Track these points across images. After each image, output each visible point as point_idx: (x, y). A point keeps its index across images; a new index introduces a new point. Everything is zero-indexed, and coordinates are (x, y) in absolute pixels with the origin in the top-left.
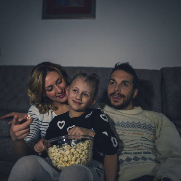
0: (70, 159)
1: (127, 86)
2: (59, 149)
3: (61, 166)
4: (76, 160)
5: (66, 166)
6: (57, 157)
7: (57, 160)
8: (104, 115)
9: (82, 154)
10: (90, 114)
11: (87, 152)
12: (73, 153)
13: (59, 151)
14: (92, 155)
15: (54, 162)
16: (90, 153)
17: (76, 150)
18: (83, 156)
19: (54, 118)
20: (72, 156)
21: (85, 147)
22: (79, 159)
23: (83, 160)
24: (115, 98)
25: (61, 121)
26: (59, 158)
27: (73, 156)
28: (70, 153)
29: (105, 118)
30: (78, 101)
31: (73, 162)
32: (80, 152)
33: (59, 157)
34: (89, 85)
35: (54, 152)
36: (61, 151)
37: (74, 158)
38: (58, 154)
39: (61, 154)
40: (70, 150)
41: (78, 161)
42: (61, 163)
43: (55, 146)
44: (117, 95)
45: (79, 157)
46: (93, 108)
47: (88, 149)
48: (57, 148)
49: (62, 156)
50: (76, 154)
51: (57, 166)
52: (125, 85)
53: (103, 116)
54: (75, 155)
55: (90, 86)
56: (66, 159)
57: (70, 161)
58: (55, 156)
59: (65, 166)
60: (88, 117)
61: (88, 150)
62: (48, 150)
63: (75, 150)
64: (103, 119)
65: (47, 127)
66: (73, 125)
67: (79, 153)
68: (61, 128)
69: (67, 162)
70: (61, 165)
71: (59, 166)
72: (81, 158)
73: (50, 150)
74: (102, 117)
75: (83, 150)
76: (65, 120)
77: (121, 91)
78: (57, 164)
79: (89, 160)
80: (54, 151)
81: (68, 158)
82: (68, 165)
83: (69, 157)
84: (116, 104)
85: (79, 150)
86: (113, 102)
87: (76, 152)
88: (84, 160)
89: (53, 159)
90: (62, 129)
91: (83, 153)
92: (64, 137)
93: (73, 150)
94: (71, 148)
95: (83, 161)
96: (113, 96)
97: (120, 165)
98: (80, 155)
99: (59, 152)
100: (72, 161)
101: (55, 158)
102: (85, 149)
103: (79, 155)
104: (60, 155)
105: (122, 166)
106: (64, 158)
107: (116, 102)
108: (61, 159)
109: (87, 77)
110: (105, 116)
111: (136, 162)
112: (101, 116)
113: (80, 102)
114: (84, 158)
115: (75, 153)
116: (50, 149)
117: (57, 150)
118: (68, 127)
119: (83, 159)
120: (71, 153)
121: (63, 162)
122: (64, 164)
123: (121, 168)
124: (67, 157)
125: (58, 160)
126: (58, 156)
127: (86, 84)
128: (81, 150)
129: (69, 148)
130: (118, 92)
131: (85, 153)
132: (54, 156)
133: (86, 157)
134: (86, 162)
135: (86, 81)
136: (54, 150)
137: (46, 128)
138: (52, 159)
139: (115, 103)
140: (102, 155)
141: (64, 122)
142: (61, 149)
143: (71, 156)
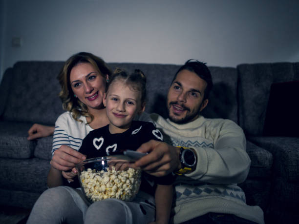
0: (108, 189)
1: (197, 96)
2: (94, 174)
3: (96, 197)
4: (117, 191)
5: (103, 198)
6: (91, 185)
7: (91, 188)
8: (157, 131)
9: (125, 182)
10: (138, 130)
11: (132, 182)
12: (113, 181)
13: (94, 177)
14: (139, 185)
15: (87, 191)
16: (136, 182)
17: (118, 178)
18: (128, 186)
19: (89, 134)
20: (112, 184)
21: (131, 175)
22: (121, 190)
23: (126, 191)
24: (176, 109)
25: (98, 138)
26: (95, 187)
27: (114, 185)
28: (109, 180)
29: (159, 134)
30: (120, 113)
31: (112, 194)
32: (123, 181)
33: (94, 185)
34: (132, 89)
35: (88, 178)
36: (98, 178)
37: (115, 187)
38: (93, 180)
39: (97, 181)
40: (109, 176)
41: (120, 192)
42: (97, 193)
43: (89, 170)
44: (179, 106)
45: (122, 187)
46: (143, 121)
47: (134, 176)
48: (93, 173)
49: (98, 183)
50: (118, 183)
51: (91, 196)
52: (193, 94)
53: (156, 133)
54: (115, 184)
55: (135, 89)
56: (103, 188)
57: (108, 191)
58: (89, 184)
59: (101, 197)
60: (135, 133)
61: (135, 178)
62: (80, 174)
63: (116, 177)
64: (156, 136)
65: (80, 145)
66: (115, 143)
67: (121, 181)
68: (98, 148)
69: (105, 192)
70: (96, 195)
71: (93, 197)
72: (124, 188)
73: (83, 175)
74: (154, 134)
75: (127, 178)
76: (103, 137)
77: (186, 102)
78: (91, 194)
79: (135, 192)
80: (88, 176)
81: (106, 187)
82: (105, 197)
83: (108, 185)
84: (176, 117)
85: (122, 178)
86: (171, 114)
87: (117, 179)
88: (128, 192)
89: (86, 188)
90: (100, 149)
91: (128, 181)
92: (103, 158)
93: (113, 177)
94: (111, 174)
95: (126, 193)
96: (173, 106)
97: (177, 199)
98: (123, 185)
99: (95, 179)
100: (111, 191)
101: (89, 186)
102: (130, 176)
103: (121, 184)
104: (95, 182)
105: (179, 200)
106: (100, 186)
107: (176, 114)
108: (97, 188)
109: (128, 77)
110: (159, 133)
111: (198, 196)
112: (154, 132)
113: (124, 114)
114: (128, 188)
115: (116, 181)
116: (83, 173)
117: (92, 175)
118: (107, 147)
119: (126, 189)
120: (111, 181)
121: (100, 192)
122: (100, 194)
123: (177, 203)
124: (106, 185)
125: (93, 188)
126: (93, 183)
127: (127, 88)
128: (125, 178)
129: (108, 174)
130: (181, 103)
131: (130, 182)
132: (87, 183)
133: (131, 188)
134: (130, 194)
135: (127, 84)
136: (89, 174)
137: (78, 146)
138: (84, 186)
139: (174, 116)
140: (152, 184)
141: (102, 139)
142: (98, 175)
143: (110, 184)
